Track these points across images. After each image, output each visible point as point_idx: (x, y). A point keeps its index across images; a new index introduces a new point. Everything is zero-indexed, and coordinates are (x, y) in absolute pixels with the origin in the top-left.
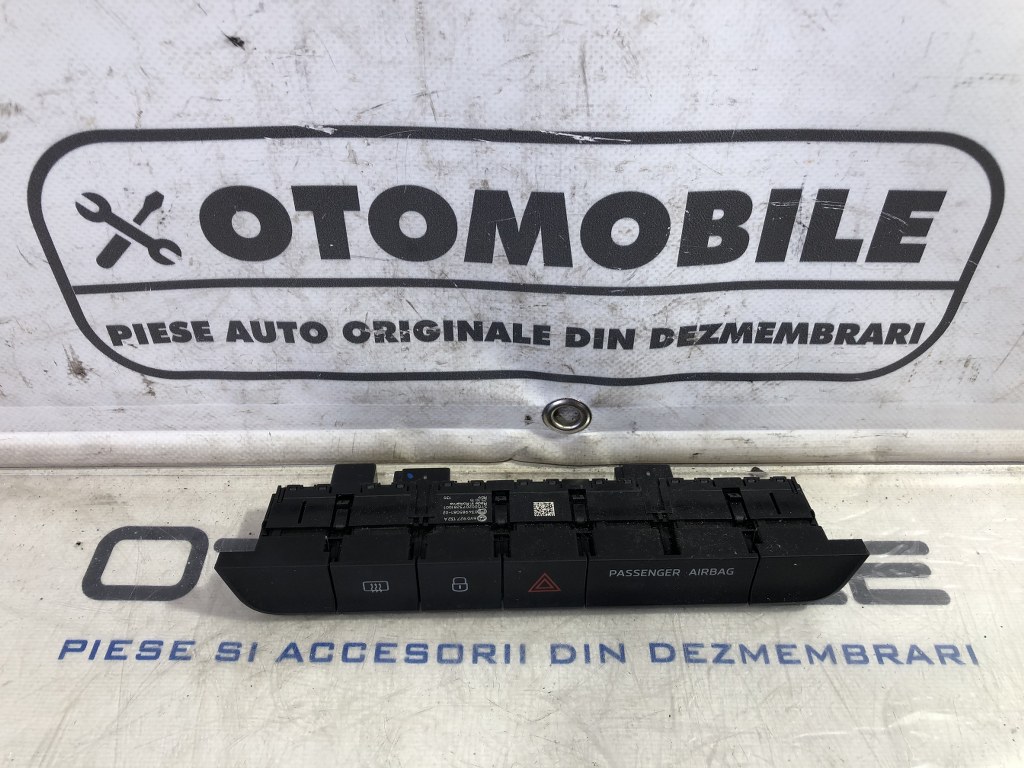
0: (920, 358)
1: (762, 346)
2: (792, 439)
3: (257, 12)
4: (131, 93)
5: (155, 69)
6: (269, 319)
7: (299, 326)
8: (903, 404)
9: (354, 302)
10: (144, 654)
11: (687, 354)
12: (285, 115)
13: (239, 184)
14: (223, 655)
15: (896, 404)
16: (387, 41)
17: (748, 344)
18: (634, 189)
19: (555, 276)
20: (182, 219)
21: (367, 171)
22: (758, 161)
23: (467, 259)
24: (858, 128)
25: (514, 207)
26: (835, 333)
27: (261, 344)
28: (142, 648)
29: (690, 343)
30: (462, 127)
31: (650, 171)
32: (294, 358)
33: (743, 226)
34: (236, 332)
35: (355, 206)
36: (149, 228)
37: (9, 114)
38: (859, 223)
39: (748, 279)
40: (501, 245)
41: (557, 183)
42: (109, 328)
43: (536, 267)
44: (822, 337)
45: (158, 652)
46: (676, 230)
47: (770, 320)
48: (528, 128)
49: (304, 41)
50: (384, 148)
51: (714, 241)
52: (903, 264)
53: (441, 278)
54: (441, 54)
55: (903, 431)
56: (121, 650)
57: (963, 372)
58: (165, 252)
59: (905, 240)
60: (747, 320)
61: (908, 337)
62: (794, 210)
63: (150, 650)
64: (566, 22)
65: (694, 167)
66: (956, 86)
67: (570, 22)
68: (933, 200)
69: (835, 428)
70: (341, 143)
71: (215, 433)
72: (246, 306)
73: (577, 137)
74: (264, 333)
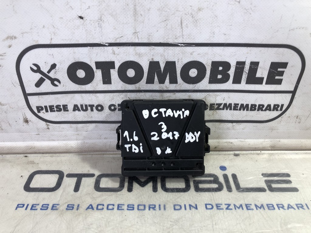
0: (283, 116)
1: (235, 111)
2: (245, 142)
3: (88, 9)
4: (50, 33)
5: (57, 26)
6: (86, 104)
7: (95, 106)
8: (279, 131)
9: (112, 98)
10: (43, 208)
11: (212, 113)
12: (94, 40)
13: (79, 61)
14: (68, 208)
15: (276, 130)
16: (125, 17)
17: (231, 111)
18: (196, 60)
19: (173, 87)
20: (62, 72)
21: (118, 56)
22: (232, 52)
23: (146, 83)
24: (262, 43)
25: (161, 66)
26: (257, 107)
27: (83, 112)
28: (42, 206)
29: (213, 110)
30: (146, 42)
31: (200, 55)
32: (93, 116)
33: (228, 72)
34: (76, 108)
35: (114, 68)
36: (52, 75)
37: (13, 39)
38: (263, 72)
39: (230, 89)
40: (157, 78)
41: (173, 58)
42: (37, 107)
43: (167, 85)
44: (253, 109)
45: (47, 207)
46: (208, 73)
47: (237, 103)
48: (165, 42)
49: (101, 17)
50: (123, 49)
51: (220, 77)
52: (276, 85)
53: (139, 89)
54: (141, 21)
55: (279, 140)
56: (35, 207)
57: (296, 120)
58: (56, 82)
59: (277, 78)
60: (230, 103)
61: (279, 109)
62: (243, 68)
63: (45, 207)
64: (177, 11)
65: (214, 54)
66: (290, 31)
67: (178, 11)
68: (284, 65)
69: (258, 139)
70: (110, 48)
71: (67, 142)
72: (79, 99)
73: (180, 45)
74: (84, 108)
